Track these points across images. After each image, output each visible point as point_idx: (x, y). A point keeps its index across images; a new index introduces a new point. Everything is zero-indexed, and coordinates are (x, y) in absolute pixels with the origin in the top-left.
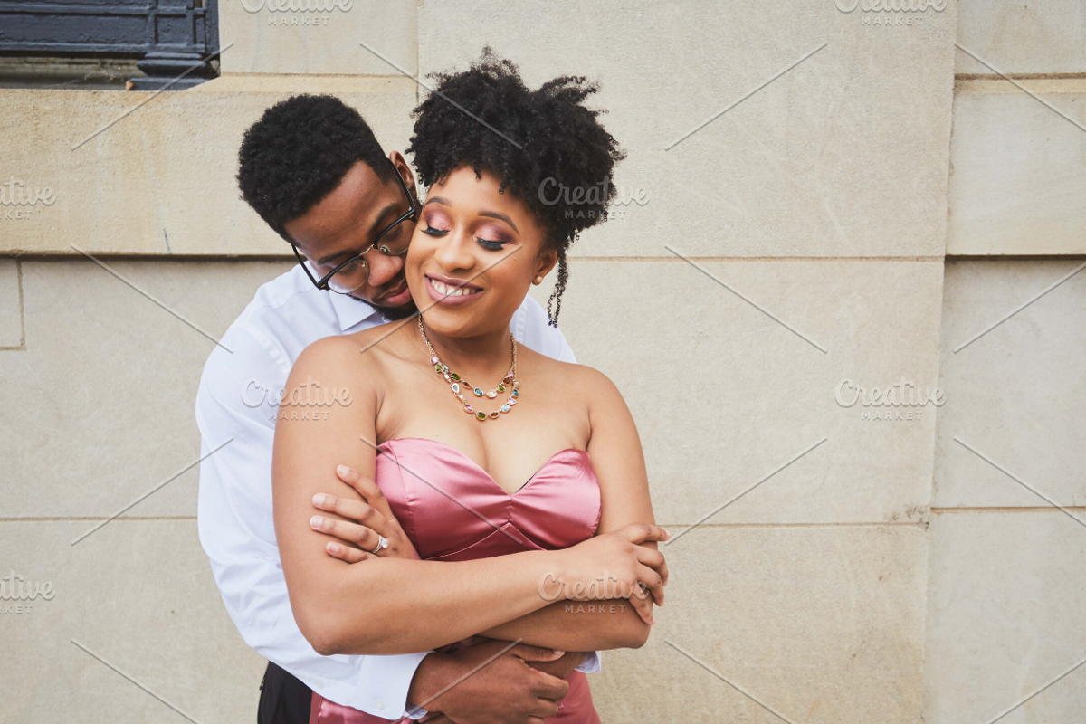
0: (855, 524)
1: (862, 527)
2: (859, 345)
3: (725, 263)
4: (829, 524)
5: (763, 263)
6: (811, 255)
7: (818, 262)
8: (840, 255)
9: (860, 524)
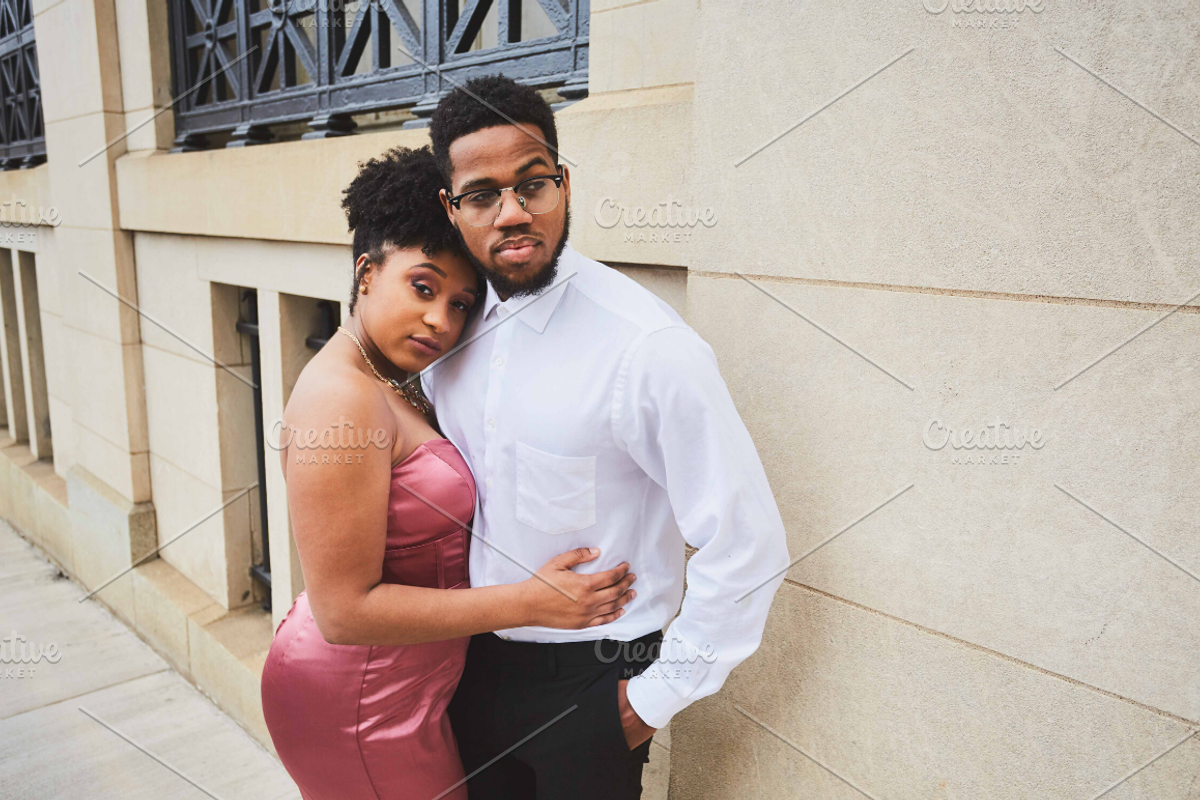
0: (1151, 709)
1: (1162, 717)
2: (1180, 443)
3: (988, 300)
4: (1107, 693)
5: (1039, 304)
6: (1113, 299)
7: (1124, 309)
8: (1161, 302)
9: (1159, 712)
